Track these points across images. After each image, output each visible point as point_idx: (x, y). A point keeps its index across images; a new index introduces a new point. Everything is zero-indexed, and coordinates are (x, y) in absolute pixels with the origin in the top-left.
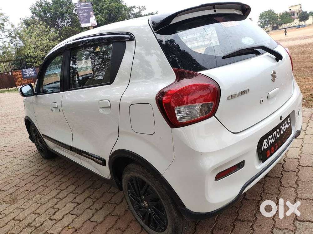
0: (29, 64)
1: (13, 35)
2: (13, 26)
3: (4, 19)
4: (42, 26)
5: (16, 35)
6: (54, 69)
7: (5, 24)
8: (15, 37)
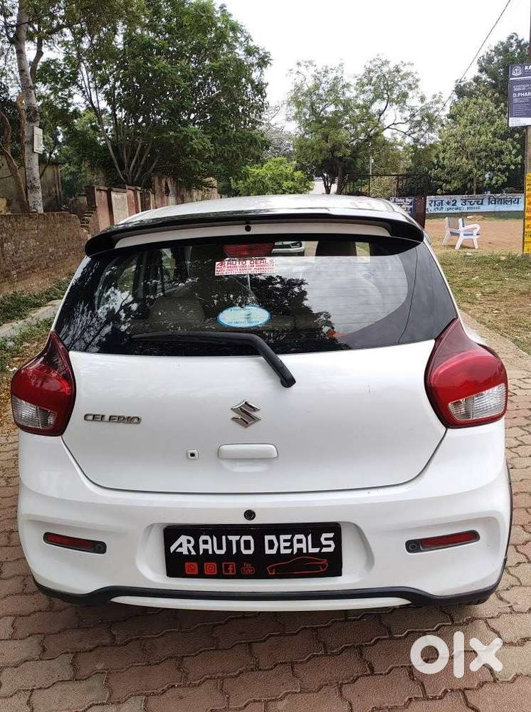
0: (435, 182)
1: (418, 118)
2: (423, 99)
3: (410, 85)
4: (488, 101)
5: (423, 119)
6: (482, 204)
7: (411, 93)
8: (419, 124)
